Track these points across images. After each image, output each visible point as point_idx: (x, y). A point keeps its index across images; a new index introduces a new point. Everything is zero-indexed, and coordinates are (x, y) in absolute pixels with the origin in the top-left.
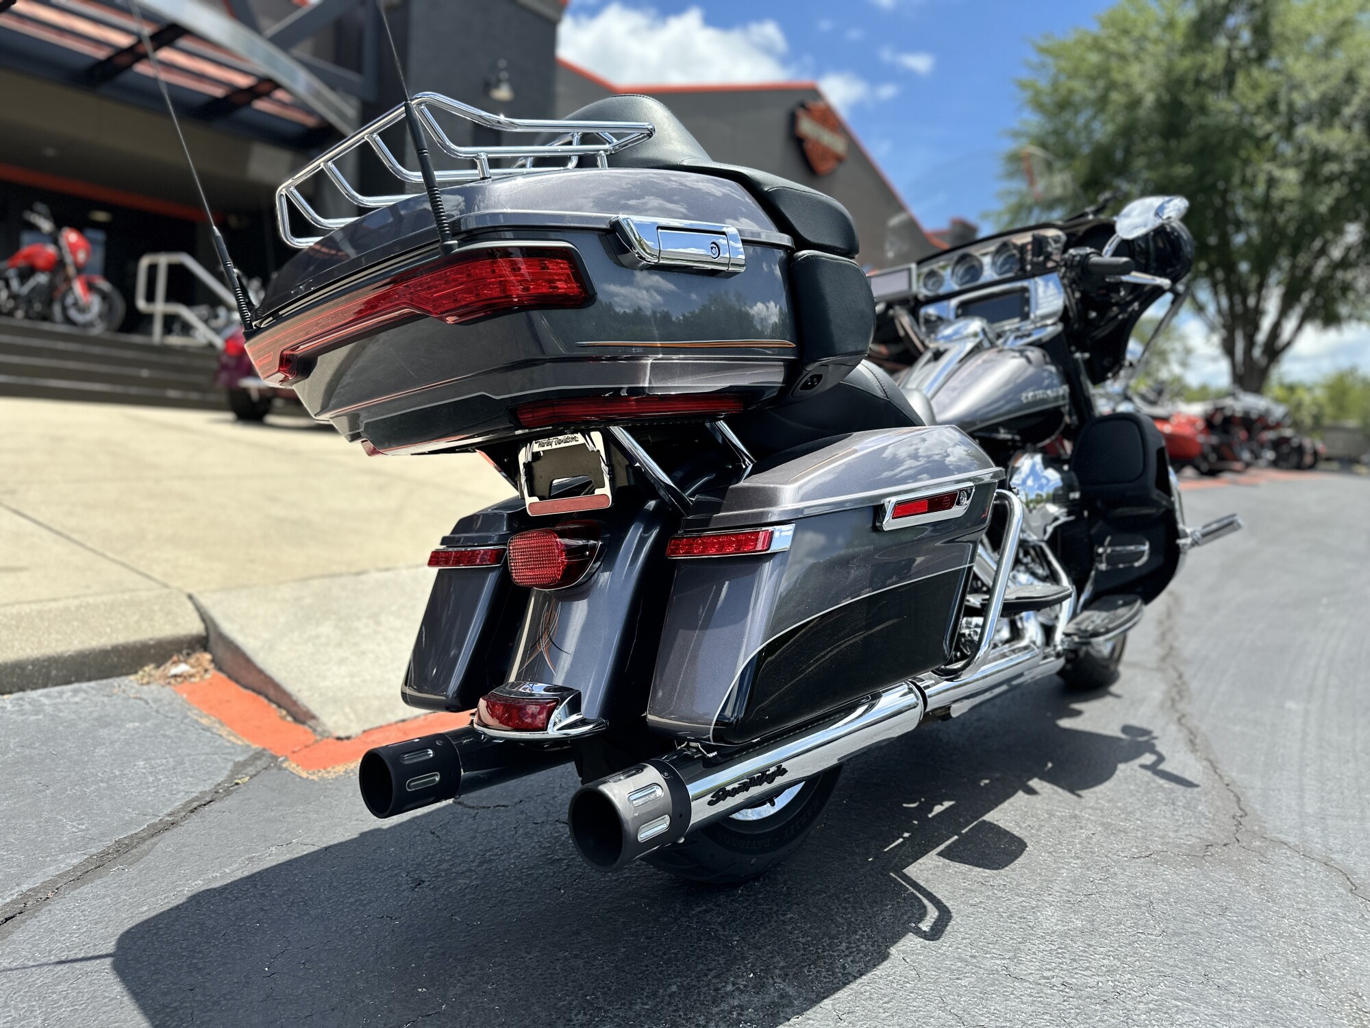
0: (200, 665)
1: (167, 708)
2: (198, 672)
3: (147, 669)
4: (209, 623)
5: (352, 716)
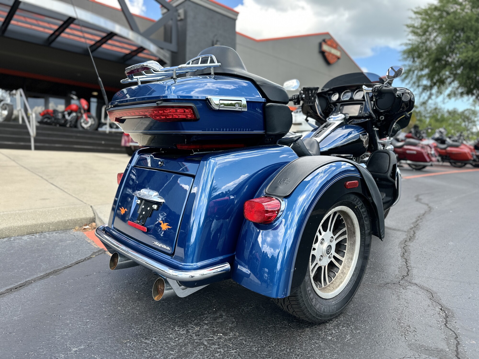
0: (92, 226)
1: (80, 237)
3: (77, 227)
4: (95, 214)
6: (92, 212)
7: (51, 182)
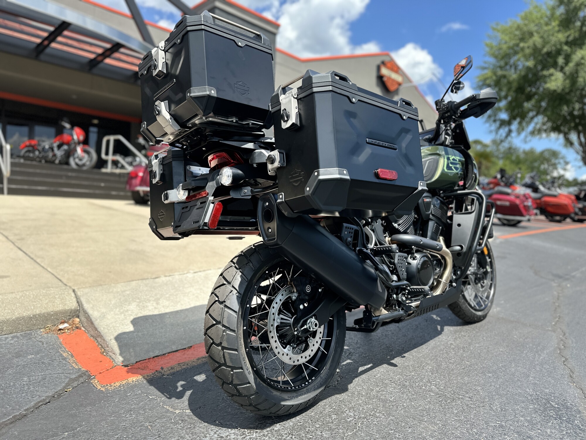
0: (74, 324)
1: (51, 347)
2: (72, 328)
3: (49, 326)
4: (80, 304)
5: (132, 354)
6: (75, 300)
7: (19, 246)
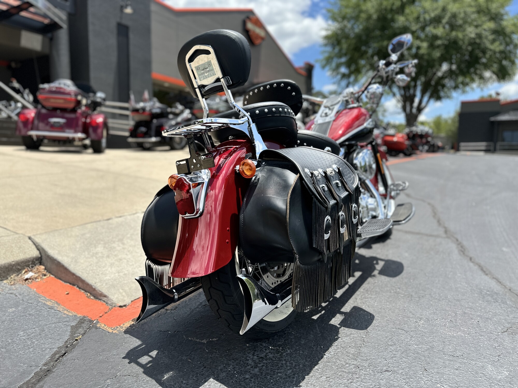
0: (39, 272)
1: (27, 297)
2: (39, 276)
3: (12, 276)
4: (41, 251)
5: (124, 294)
6: (34, 247)
